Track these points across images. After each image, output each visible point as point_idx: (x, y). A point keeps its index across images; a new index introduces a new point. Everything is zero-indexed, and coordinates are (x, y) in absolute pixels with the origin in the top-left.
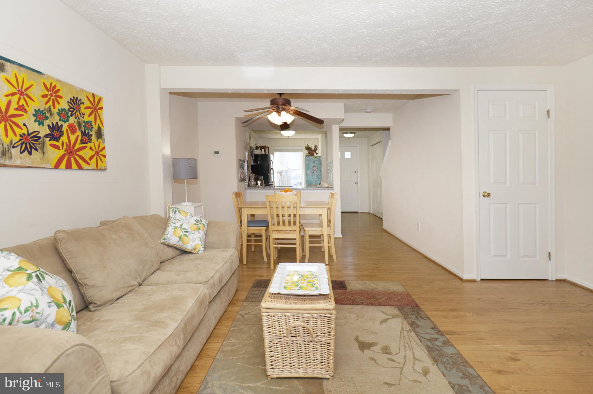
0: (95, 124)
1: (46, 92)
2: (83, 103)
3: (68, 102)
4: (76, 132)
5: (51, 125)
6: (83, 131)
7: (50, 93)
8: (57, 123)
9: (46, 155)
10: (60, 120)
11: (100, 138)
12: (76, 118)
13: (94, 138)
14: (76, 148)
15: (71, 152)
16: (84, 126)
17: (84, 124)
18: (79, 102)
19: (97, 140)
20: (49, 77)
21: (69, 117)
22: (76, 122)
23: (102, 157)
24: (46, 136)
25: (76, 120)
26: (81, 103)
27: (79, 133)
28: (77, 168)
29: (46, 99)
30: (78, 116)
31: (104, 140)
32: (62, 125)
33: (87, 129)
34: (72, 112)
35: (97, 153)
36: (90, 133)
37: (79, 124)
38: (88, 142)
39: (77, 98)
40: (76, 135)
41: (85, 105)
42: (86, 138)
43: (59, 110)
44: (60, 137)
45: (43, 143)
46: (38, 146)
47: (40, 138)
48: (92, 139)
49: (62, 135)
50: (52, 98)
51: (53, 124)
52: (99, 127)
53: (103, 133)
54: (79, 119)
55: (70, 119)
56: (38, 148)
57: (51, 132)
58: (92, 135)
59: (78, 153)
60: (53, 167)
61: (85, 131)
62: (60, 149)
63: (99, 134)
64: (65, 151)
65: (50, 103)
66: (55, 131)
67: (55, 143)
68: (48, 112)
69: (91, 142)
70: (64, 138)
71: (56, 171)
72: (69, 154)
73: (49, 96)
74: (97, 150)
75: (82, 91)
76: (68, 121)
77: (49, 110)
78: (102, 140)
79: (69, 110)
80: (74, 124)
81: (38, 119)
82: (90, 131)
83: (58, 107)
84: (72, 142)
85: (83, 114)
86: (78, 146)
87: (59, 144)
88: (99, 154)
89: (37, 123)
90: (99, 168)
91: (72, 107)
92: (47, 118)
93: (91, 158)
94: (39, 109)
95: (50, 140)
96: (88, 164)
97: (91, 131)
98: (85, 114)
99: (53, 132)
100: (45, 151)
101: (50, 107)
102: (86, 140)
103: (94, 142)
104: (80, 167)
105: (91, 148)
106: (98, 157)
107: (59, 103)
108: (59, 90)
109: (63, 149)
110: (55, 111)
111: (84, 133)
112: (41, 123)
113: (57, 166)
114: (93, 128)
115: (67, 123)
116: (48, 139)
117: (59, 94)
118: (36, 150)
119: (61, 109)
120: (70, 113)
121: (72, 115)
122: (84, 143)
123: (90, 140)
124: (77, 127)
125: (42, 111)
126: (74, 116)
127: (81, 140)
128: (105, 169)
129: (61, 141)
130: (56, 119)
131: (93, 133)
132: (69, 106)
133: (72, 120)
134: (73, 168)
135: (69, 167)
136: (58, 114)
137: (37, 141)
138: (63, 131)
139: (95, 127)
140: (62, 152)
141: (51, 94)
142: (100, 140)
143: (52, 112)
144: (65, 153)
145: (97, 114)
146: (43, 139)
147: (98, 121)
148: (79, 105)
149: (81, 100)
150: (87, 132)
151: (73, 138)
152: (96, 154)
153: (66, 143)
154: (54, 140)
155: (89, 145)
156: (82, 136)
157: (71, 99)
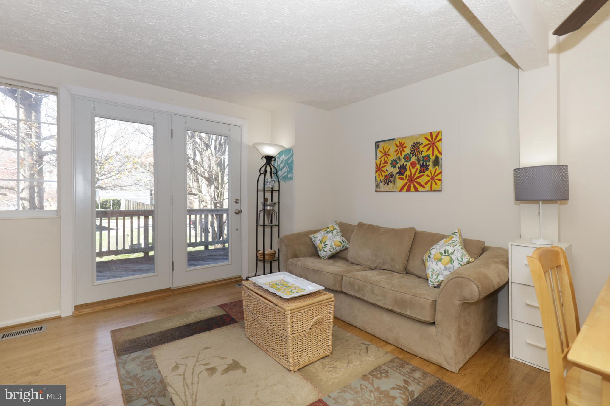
0: (433, 155)
1: (397, 148)
2: (422, 144)
3: (410, 148)
4: (415, 166)
5: (400, 166)
6: (422, 164)
7: (399, 147)
8: (403, 164)
9: (396, 184)
10: (405, 162)
11: (437, 166)
12: (416, 157)
13: (431, 167)
14: (415, 177)
15: (412, 180)
16: (422, 161)
17: (422, 159)
18: (418, 144)
19: (434, 168)
20: (398, 139)
21: (411, 158)
22: (416, 159)
23: (437, 181)
24: (397, 174)
25: (416, 158)
26: (420, 145)
27: (418, 166)
28: (414, 190)
29: (397, 152)
30: (417, 155)
31: (441, 166)
32: (406, 165)
33: (425, 161)
34: (413, 153)
35: (433, 178)
36: (428, 164)
37: (419, 160)
38: (425, 171)
39: (417, 142)
40: (416, 168)
41: (424, 145)
42: (424, 167)
43: (404, 156)
44: (405, 172)
45: (395, 178)
46: (392, 180)
47: (393, 175)
48: (429, 168)
49: (406, 171)
50: (400, 150)
51: (401, 165)
52: (437, 158)
53: (440, 161)
54: (418, 156)
55: (411, 159)
56: (392, 181)
57: (399, 170)
58: (429, 165)
59: (417, 180)
60: (399, 191)
61: (423, 163)
62: (404, 180)
63: (437, 162)
64: (407, 180)
65: (399, 153)
66: (402, 170)
67: (402, 176)
68: (398, 159)
69: (428, 171)
70: (408, 173)
71: (401, 193)
72: (410, 182)
73: (399, 150)
74: (433, 176)
75: (421, 135)
76: (410, 160)
77: (399, 158)
78: (439, 167)
79: (411, 153)
80: (415, 161)
81: (393, 165)
82: (427, 162)
83: (404, 154)
84: (413, 174)
85: (421, 152)
86: (417, 175)
87: (404, 177)
88: (435, 179)
89: (392, 168)
90: (433, 190)
91: (413, 150)
92: (397, 163)
93: (426, 183)
94: (394, 160)
95: (399, 176)
96: (424, 187)
97: (429, 162)
98: (423, 151)
99: (401, 170)
100: (396, 182)
101: (399, 156)
102: (423, 170)
103: (430, 170)
104: (416, 190)
105: (427, 176)
106: (433, 181)
107: (404, 151)
108: (404, 143)
109: (406, 179)
110: (402, 157)
111: (422, 166)
112: (394, 167)
113: (401, 190)
114: (430, 159)
115: (410, 162)
116: (398, 175)
117: (404, 146)
118: (391, 182)
119: (406, 154)
120: (411, 155)
121: (413, 156)
122: (422, 172)
123: (427, 169)
124: (416, 163)
125: (395, 160)
126: (415, 156)
127: (420, 171)
128: (441, 191)
129: (405, 175)
130: (403, 161)
131: (431, 164)
132: (411, 150)
133: (413, 159)
134: (411, 191)
135: (409, 190)
136: (404, 158)
137: (392, 177)
138: (407, 168)
139: (433, 158)
140: (406, 181)
141: (400, 149)
142: (437, 167)
143: (401, 159)
144: (407, 181)
145: (435, 147)
146: (395, 175)
147: (436, 152)
148: (418, 147)
149: (420, 142)
150: (425, 163)
151: (413, 171)
152: (431, 179)
153: (409, 175)
154: (401, 175)
155: (426, 173)
156: (420, 168)
157: (412, 145)
